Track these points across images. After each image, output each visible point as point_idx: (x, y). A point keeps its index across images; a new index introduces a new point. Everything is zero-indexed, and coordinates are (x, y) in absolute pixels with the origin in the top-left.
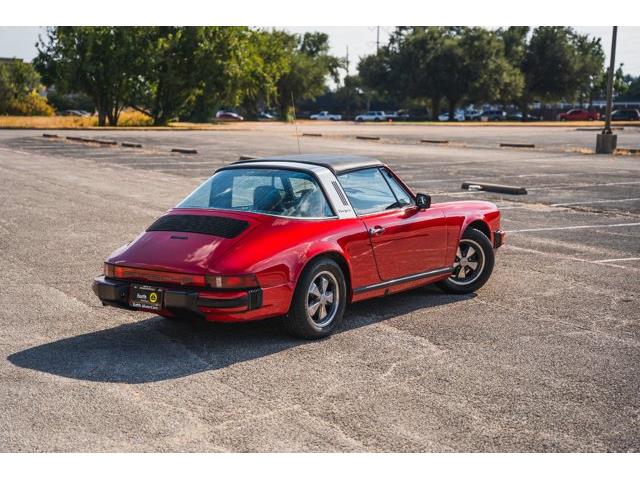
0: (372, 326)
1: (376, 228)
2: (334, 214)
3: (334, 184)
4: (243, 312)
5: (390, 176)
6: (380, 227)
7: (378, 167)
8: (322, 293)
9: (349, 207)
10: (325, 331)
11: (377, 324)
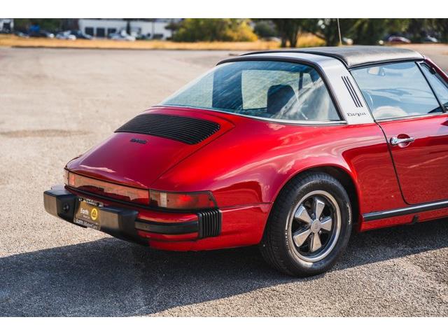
0: (389, 263)
1: (401, 136)
2: (342, 118)
3: (345, 80)
4: (194, 239)
5: (432, 72)
6: (407, 137)
7: (415, 60)
8: (313, 218)
9: (364, 109)
10: (316, 267)
11: (396, 260)
